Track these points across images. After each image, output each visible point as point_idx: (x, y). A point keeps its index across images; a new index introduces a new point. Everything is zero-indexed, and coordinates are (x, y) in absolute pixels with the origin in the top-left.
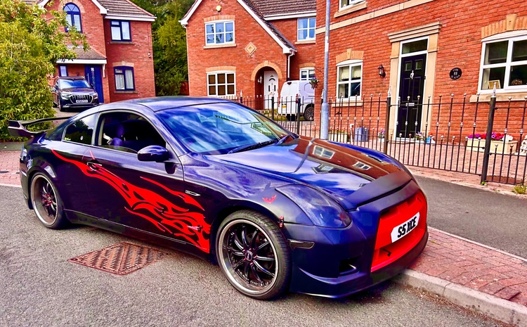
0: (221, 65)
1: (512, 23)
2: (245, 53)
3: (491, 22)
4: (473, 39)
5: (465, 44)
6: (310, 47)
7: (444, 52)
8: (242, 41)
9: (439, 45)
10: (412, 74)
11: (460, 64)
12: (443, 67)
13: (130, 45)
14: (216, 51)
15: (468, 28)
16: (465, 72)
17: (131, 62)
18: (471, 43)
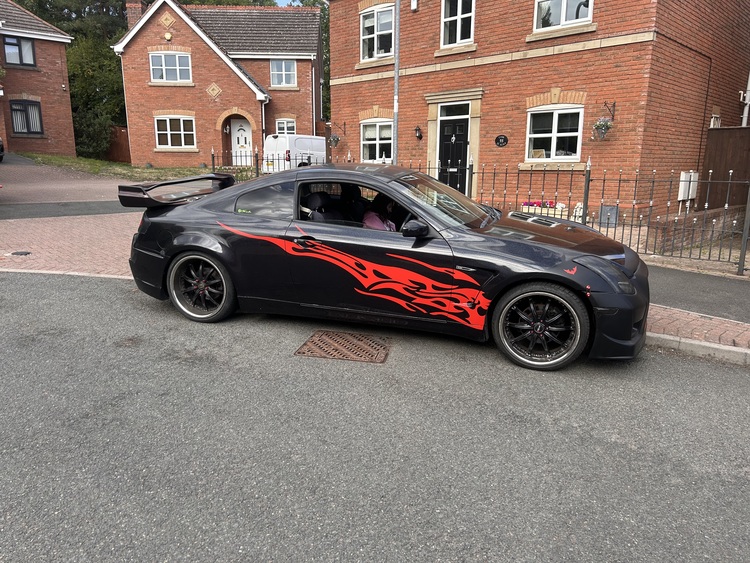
0: (174, 107)
1: (557, 96)
2: (206, 95)
3: (535, 93)
4: (518, 109)
5: (510, 112)
6: (287, 94)
7: (487, 118)
8: (202, 80)
9: (482, 110)
10: (454, 138)
11: (506, 132)
12: (487, 133)
13: (34, 71)
14: (167, 90)
15: (513, 97)
16: (511, 140)
17: (37, 94)
18: (516, 112)
